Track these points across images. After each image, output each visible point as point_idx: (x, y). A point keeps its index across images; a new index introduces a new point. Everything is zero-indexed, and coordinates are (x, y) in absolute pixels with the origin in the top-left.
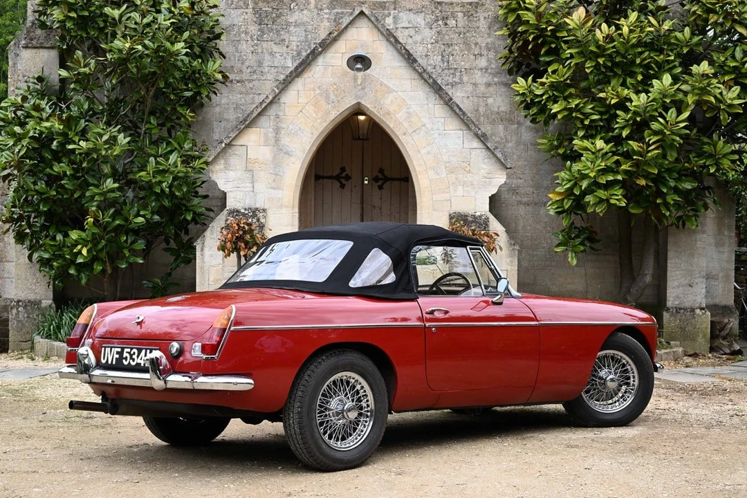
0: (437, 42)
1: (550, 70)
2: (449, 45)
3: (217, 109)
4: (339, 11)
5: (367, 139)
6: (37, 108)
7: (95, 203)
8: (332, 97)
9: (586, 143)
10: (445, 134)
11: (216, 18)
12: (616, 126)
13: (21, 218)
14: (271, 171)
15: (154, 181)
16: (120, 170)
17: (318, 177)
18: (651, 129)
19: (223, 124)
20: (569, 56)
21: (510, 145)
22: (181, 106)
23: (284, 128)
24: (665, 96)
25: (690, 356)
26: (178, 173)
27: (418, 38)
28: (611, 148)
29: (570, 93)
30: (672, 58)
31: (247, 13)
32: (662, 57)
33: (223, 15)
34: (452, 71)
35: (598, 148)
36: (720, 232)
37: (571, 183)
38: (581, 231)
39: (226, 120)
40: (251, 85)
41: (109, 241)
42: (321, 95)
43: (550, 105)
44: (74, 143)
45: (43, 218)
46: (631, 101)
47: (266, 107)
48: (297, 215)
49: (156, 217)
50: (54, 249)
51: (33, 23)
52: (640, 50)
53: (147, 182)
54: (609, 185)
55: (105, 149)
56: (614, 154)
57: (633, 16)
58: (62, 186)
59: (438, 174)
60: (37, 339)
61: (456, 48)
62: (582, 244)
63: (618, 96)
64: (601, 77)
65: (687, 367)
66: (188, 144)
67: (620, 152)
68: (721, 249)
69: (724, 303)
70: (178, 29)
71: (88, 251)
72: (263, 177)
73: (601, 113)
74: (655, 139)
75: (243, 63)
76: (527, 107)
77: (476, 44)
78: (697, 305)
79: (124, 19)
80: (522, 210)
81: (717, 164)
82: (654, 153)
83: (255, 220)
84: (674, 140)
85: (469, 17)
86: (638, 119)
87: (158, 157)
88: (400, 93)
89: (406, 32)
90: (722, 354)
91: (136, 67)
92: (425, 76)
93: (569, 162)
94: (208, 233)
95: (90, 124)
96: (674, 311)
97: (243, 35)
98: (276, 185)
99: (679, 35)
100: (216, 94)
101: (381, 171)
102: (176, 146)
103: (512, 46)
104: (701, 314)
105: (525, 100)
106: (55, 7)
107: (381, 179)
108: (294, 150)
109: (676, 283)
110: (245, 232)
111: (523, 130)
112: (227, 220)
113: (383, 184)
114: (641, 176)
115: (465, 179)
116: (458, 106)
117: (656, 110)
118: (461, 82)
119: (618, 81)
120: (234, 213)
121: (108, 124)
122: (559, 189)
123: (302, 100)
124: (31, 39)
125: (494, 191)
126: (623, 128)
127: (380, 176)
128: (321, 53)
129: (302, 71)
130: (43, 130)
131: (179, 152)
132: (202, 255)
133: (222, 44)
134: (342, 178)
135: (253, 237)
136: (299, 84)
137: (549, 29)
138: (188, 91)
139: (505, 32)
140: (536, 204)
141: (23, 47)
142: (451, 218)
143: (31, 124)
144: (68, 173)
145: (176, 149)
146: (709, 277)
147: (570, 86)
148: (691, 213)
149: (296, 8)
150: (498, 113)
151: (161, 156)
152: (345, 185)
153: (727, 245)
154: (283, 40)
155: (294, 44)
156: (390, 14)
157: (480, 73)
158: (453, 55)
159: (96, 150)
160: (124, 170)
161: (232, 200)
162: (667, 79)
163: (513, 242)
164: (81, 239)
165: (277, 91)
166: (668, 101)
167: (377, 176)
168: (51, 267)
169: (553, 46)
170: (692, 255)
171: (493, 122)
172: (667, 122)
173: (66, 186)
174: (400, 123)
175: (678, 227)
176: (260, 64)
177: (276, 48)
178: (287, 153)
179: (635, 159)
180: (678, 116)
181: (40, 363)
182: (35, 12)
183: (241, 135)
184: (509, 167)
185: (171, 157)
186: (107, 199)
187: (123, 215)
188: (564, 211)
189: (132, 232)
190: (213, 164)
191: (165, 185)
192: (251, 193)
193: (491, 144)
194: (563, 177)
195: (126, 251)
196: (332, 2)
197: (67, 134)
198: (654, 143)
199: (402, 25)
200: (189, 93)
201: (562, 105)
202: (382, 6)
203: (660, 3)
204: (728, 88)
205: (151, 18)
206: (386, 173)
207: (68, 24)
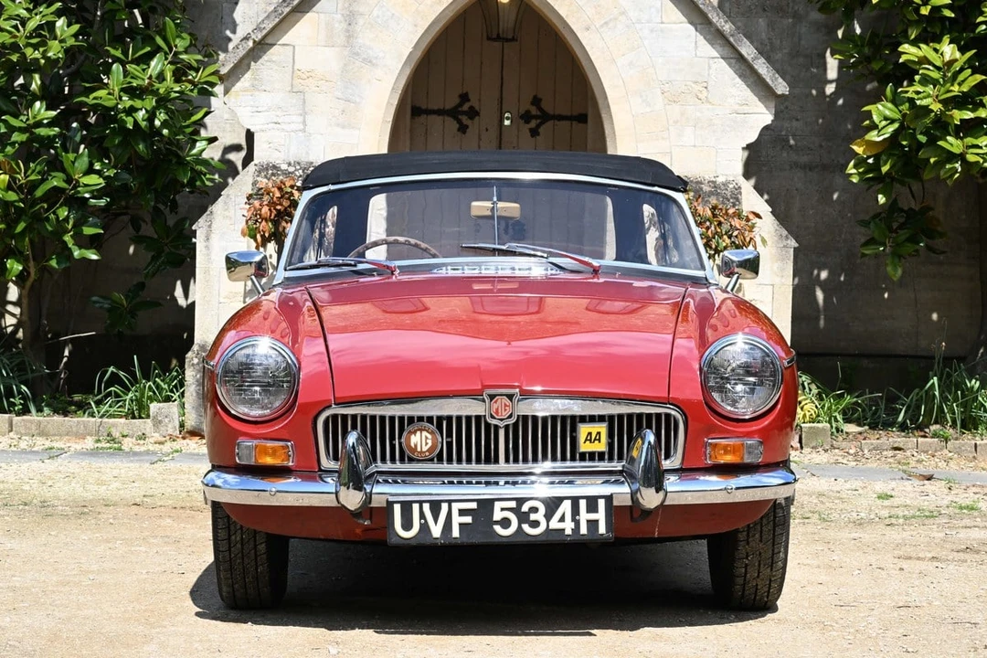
5: (512, 40)
7: (9, 148)
9: (925, 50)
10: (662, 31)
12: (981, 19)
14: (340, 95)
15: (120, 107)
16: (54, 89)
17: (417, 111)
23: (362, 14)
26: (166, 92)
28: (970, 59)
35: (947, 58)
37: (896, 125)
38: (910, 213)
41: (36, 219)
53: (111, 109)
54: (964, 129)
55: (32, 45)
56: (976, 70)
59: (648, 104)
62: (911, 240)
66: (183, 40)
72: (323, 104)
87: (128, 63)
93: (891, 84)
94: (218, 207)
98: (347, 121)
101: (536, 101)
102: (162, 44)
107: (537, 117)
108: (381, 55)
112: (254, 183)
113: (539, 126)
115: (698, 114)
120: (269, 169)
122: (873, 137)
125: (752, 137)
127: (534, 111)
132: (207, 247)
134: (462, 114)
140: (825, 167)
145: (159, 49)
151: (133, 62)
152: (467, 127)
159: (15, 47)
160: (61, 89)
161: (266, 146)
163: (785, 233)
167: (528, 112)
178: (368, 61)
183: (284, 25)
184: (779, 92)
185: (153, 63)
186: (34, 138)
187: (63, 170)
188: (880, 179)
189: (77, 203)
190: (229, 79)
191: (141, 115)
192: (301, 134)
193: (747, 50)
194: (880, 113)
195: (67, 238)
206: (544, 106)
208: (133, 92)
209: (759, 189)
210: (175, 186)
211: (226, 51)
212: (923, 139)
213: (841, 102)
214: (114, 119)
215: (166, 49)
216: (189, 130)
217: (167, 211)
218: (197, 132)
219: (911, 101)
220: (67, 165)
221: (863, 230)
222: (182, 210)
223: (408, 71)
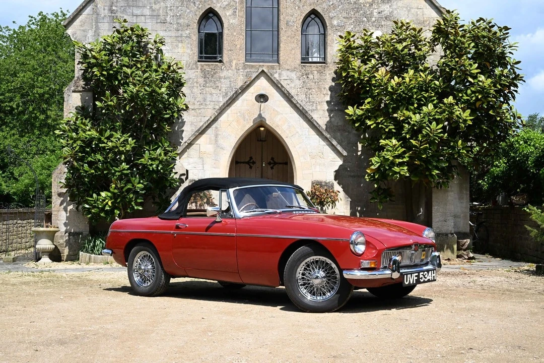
0: (303, 87)
1: (366, 102)
2: (309, 89)
4: (249, 70)
5: (265, 141)
6: (84, 124)
7: (116, 177)
8: (247, 117)
9: (387, 142)
10: (309, 137)
11: (181, 75)
12: (403, 132)
14: (213, 158)
15: (148, 164)
17: (237, 163)
18: (422, 133)
20: (376, 94)
22: (163, 123)
23: (220, 134)
24: (430, 116)
25: (446, 260)
26: (162, 159)
27: (293, 85)
28: (400, 144)
29: (378, 114)
30: (433, 95)
31: (197, 72)
32: (427, 94)
33: (184, 73)
34: (311, 103)
35: (394, 144)
36: (461, 192)
37: (379, 164)
38: (384, 191)
40: (200, 111)
41: (123, 198)
42: (240, 116)
43: (367, 121)
44: (104, 143)
46: (411, 118)
47: (210, 123)
49: (150, 185)
50: (92, 202)
51: (78, 78)
52: (415, 90)
53: (145, 165)
54: (401, 164)
55: (122, 146)
56: (402, 147)
57: (411, 72)
58: (97, 167)
59: (306, 160)
61: (314, 90)
62: (385, 198)
63: (404, 116)
66: (167, 144)
67: (406, 146)
68: (462, 201)
69: (464, 231)
70: (163, 80)
71: (112, 203)
72: (209, 162)
73: (395, 125)
74: (424, 139)
75: (195, 99)
76: (354, 122)
77: (324, 88)
78: (449, 232)
79: (133, 75)
80: (351, 180)
81: (459, 153)
82: (424, 146)
84: (435, 139)
85: (320, 73)
86: (415, 128)
87: (150, 151)
88: (284, 115)
89: (287, 82)
90: (464, 259)
92: (298, 105)
93: (377, 152)
95: (114, 133)
96: (437, 235)
97: (195, 84)
98: (216, 166)
99: (436, 82)
101: (272, 159)
104: (451, 236)
105: (353, 119)
106: (95, 68)
107: (273, 163)
108: (226, 146)
109: (437, 220)
111: (351, 136)
113: (273, 166)
114: (418, 159)
115: (320, 162)
116: (316, 122)
117: (425, 123)
118: (317, 109)
119: (404, 107)
120: (193, 181)
121: (123, 133)
122: (373, 167)
123: (231, 119)
124: (77, 87)
125: (337, 168)
126: (407, 133)
127: (272, 162)
128: (241, 94)
129: (231, 103)
130: (87, 136)
131: (162, 148)
133: (183, 89)
134: (250, 163)
136: (229, 111)
137: (365, 79)
138: (167, 114)
139: (341, 81)
140: (359, 176)
141: (72, 91)
142: (313, 183)
143: (81, 133)
144: (101, 160)
145: (160, 146)
146: (455, 216)
148: (445, 180)
149: (225, 69)
150: (337, 126)
151: (152, 150)
152: (252, 167)
153: (465, 199)
156: (277, 72)
157: (326, 104)
158: (312, 94)
159: (117, 147)
161: (192, 174)
162: (431, 106)
163: (347, 196)
164: (108, 196)
165: (217, 114)
166: (431, 118)
167: (270, 162)
169: (368, 89)
170: (446, 204)
172: (431, 129)
173: (100, 167)
174: (284, 132)
175: (438, 188)
176: (205, 100)
177: (213, 91)
178: (222, 148)
179: (414, 150)
180: (437, 126)
181: (84, 265)
182: (81, 70)
183: (196, 138)
184: (344, 155)
185: (158, 151)
186: (123, 174)
187: (131, 183)
188: (375, 180)
189: (136, 193)
190: (181, 154)
191: (154, 166)
192: (202, 170)
193: (334, 143)
194: (374, 160)
195: (133, 203)
196: (244, 65)
197: (101, 139)
198: (424, 141)
199: (283, 78)
200: (168, 116)
201: (373, 121)
202: (273, 67)
203: (426, 65)
204: (464, 111)
205: (148, 74)
206: (275, 160)
207: (101, 78)
208: (152, 159)
209: (339, 183)
210: (166, 187)
211: (180, 146)
212: (387, 168)
213: (363, 157)
214: (147, 167)
215: (162, 146)
216: (169, 170)
217: (163, 194)
218: (172, 171)
219: (383, 156)
220: (132, 181)
221: (371, 195)
222: (168, 193)
223: (234, 151)
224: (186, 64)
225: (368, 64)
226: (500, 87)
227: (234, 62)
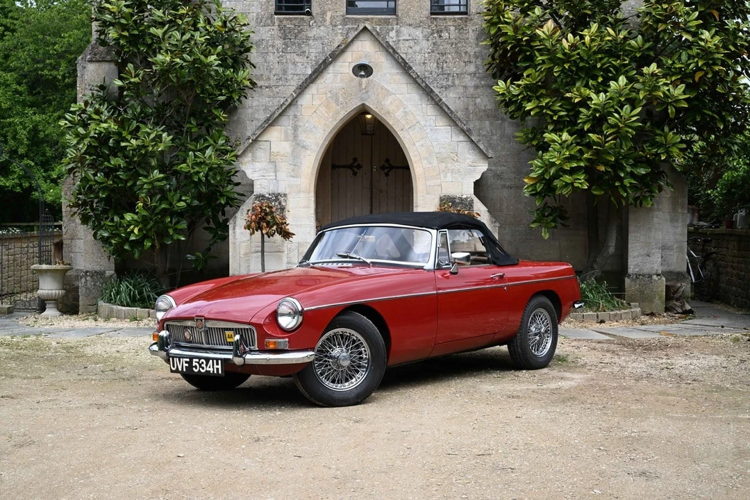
0: (433, 52)
1: (525, 75)
2: (443, 54)
3: (250, 111)
4: (351, 26)
5: (373, 134)
6: (98, 112)
7: (145, 191)
8: (341, 99)
9: (554, 137)
10: (436, 130)
11: (248, 35)
12: (579, 121)
13: (85, 203)
14: (291, 163)
15: (192, 171)
16: (167, 162)
17: (334, 167)
18: (608, 123)
19: (254, 123)
20: (541, 62)
21: (495, 138)
22: (216, 108)
23: (300, 126)
24: (621, 95)
25: (647, 315)
26: (213, 164)
27: (417, 48)
28: (575, 138)
29: (542, 93)
30: (627, 62)
31: (273, 30)
32: (619, 62)
33: (253, 32)
34: (445, 76)
35: (564, 139)
36: (674, 210)
37: (543, 169)
38: (554, 209)
39: (256, 119)
40: (277, 90)
41: (156, 222)
42: (332, 98)
43: (525, 104)
44: (128, 141)
45: (103, 203)
46: (591, 99)
47: (286, 108)
48: (313, 199)
49: (196, 203)
50: (111, 228)
51: (96, 41)
52: (600, 56)
53: (187, 173)
54: (572, 171)
55: (152, 146)
56: (578, 144)
57: (594, 27)
58: (117, 177)
59: (430, 163)
60: (101, 303)
61: (450, 56)
62: (553, 221)
63: (581, 96)
64: (569, 80)
65: (642, 324)
66: (222, 140)
67: (584, 143)
68: (676, 224)
69: (677, 270)
70: (212, 43)
71: (139, 230)
72: (284, 167)
73: (567, 110)
74: (611, 131)
75: (270, 72)
76: (507, 105)
77: (466, 53)
78: (654, 272)
79: (166, 36)
80: (505, 193)
81: (668, 152)
82: (610, 143)
83: (277, 204)
84: (628, 132)
85: (460, 30)
86: (597, 115)
87: (196, 151)
88: (398, 96)
89: (407, 44)
90: (676, 314)
91: (177, 77)
92: (419, 81)
93: (541, 152)
94: (238, 215)
95: (141, 125)
96: (634, 277)
97: (271, 48)
98: (295, 174)
99: (633, 42)
100: (246, 98)
101: (387, 161)
102: (212, 142)
103: (494, 54)
104: (657, 279)
105: (505, 100)
106: (111, 27)
107: (387, 168)
108: (309, 144)
109: (636, 254)
110: (266, 214)
111: (506, 125)
112: (253, 204)
113: (389, 171)
114: (602, 163)
115: (453, 167)
116: (447, 105)
117: (613, 107)
118: (454, 85)
119: (582, 82)
120: (261, 197)
121: (156, 124)
122: (532, 175)
123: (317, 102)
124: (95, 54)
125: (478, 177)
126: (584, 123)
127: (386, 165)
128: (331, 63)
129: (316, 78)
130: (102, 130)
131: (214, 147)
132: (234, 233)
133: (253, 56)
134: (354, 167)
135: (273, 218)
136: (313, 89)
137: (524, 39)
138: (222, 95)
139: (488, 43)
140: (517, 187)
141: (88, 61)
142: (441, 200)
143: (93, 126)
144: (122, 166)
145: (211, 144)
146: (664, 248)
147: (541, 87)
148: (648, 194)
149: (315, 24)
150: (484, 111)
151: (199, 151)
152: (357, 173)
153: (680, 220)
154: (304, 52)
155: (313, 55)
156: (392, 29)
157: (469, 77)
158: (446, 62)
159: (144, 147)
160: (171, 163)
161: (259, 186)
162: (622, 80)
163: (494, 220)
164: (134, 220)
165: (295, 95)
166: (623, 99)
168: (111, 244)
169: (528, 54)
170: (650, 229)
171: (480, 119)
172: (621, 117)
173: (121, 176)
174: (398, 121)
175: (636, 206)
176: (285, 72)
177: (297, 59)
178: (304, 147)
179: (595, 149)
180: (631, 112)
181: (101, 323)
182: (97, 31)
183: (264, 132)
184: (490, 156)
185: (207, 152)
186: (154, 187)
187: (167, 199)
188: (537, 193)
189: (175, 215)
190: (241, 157)
191: (202, 174)
192: (274, 181)
193: (475, 138)
194: (535, 164)
195: (171, 230)
196: (344, 19)
197: (121, 134)
198: (610, 135)
199: (403, 38)
200: (222, 98)
201: (534, 103)
202: (387, 22)
203: (619, 16)
204: (676, 86)
205: (190, 35)
206: (391, 162)
207: (122, 42)
208: (199, 165)
209: (481, 200)
211: (240, 144)
214: (189, 177)
215: (214, 144)
219: (548, 159)
220: (170, 198)
224: (257, 19)
225: (529, 15)
226: (733, 49)
227: (329, 14)
